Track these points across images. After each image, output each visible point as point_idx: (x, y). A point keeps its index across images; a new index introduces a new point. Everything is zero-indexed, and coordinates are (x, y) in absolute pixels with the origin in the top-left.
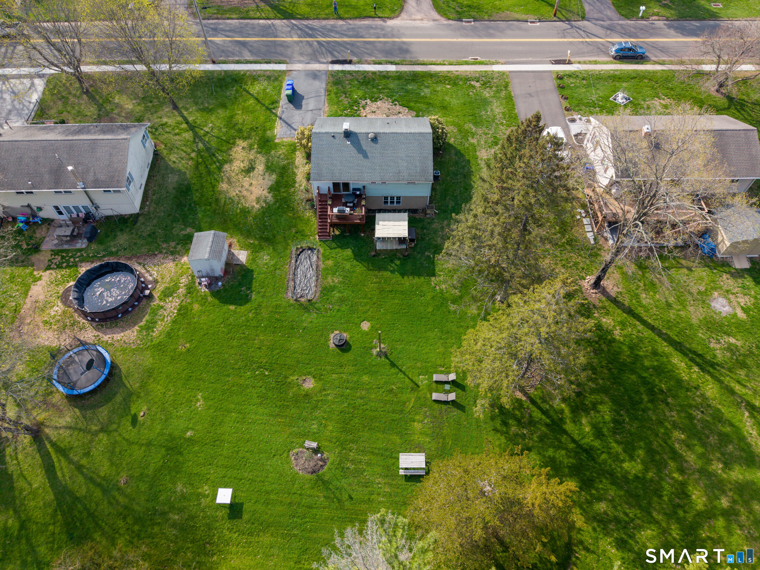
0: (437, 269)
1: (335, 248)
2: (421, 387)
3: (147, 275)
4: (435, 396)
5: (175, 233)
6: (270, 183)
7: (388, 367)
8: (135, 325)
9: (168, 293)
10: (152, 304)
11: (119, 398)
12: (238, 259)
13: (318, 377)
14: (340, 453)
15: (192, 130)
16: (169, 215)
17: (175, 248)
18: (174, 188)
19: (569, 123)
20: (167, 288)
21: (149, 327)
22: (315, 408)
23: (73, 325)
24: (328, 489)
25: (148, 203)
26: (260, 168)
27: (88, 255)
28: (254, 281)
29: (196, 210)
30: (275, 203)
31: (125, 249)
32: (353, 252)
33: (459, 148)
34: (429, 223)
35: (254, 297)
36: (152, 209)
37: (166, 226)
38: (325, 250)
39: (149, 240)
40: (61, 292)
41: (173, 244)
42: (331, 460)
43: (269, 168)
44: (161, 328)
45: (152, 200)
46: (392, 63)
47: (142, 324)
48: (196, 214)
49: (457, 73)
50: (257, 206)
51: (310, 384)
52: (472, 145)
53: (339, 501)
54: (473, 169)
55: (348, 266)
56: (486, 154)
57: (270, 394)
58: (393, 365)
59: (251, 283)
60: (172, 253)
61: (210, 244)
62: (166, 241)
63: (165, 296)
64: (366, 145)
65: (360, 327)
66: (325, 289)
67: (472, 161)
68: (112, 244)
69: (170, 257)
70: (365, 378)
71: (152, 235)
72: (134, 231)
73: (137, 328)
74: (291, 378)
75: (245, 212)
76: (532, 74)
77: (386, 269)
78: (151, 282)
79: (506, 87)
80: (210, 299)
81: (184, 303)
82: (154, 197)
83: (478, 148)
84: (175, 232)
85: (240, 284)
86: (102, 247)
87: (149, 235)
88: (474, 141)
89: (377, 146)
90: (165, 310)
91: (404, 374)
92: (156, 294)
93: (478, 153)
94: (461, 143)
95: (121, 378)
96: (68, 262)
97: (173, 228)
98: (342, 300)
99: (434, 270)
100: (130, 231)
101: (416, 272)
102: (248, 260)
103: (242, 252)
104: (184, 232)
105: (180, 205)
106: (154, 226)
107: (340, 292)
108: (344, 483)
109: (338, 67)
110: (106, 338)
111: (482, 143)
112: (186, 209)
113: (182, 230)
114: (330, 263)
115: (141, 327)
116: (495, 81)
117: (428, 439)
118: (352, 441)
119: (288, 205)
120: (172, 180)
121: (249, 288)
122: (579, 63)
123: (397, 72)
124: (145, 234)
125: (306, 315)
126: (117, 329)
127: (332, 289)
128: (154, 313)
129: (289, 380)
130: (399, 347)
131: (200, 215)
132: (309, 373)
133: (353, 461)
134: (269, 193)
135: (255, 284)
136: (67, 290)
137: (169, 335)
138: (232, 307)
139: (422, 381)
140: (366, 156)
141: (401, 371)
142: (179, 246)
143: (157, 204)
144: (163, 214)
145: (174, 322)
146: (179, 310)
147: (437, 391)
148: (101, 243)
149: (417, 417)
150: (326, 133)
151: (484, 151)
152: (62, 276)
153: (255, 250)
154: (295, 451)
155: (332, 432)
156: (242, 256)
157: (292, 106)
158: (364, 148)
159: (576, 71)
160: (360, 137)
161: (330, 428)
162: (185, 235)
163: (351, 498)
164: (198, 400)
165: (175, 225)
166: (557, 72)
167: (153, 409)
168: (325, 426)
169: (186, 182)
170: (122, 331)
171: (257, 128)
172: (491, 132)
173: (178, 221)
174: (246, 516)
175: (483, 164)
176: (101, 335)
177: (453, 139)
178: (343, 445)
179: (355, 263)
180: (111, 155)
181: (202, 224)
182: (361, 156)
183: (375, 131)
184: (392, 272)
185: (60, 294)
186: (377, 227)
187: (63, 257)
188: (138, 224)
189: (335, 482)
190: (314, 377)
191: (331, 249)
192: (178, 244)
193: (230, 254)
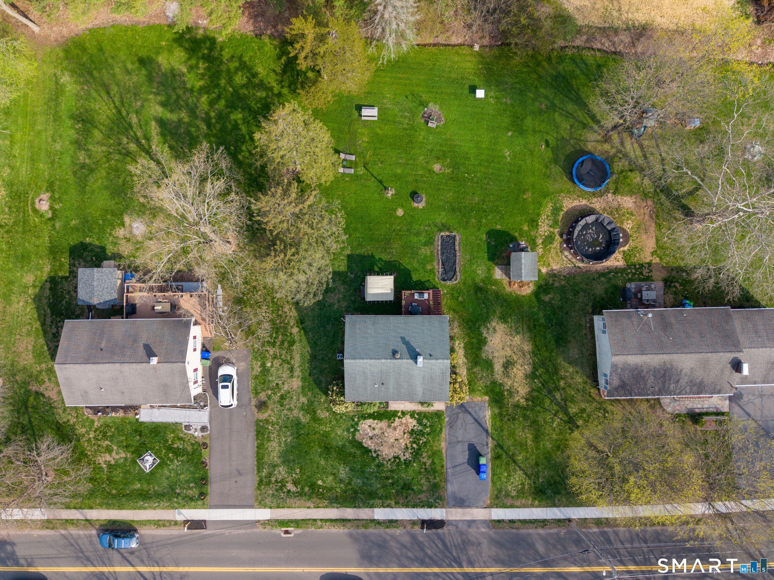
0: (346, 261)
1: (426, 281)
2: (362, 165)
3: (570, 257)
4: (353, 158)
5: (558, 295)
6: (486, 348)
7: (384, 180)
8: (567, 212)
9: (549, 239)
10: (559, 230)
11: (562, 157)
12: (501, 270)
13: (431, 172)
14: (414, 122)
15: (571, 417)
16: (567, 313)
17: (554, 280)
18: (570, 342)
19: (208, 426)
20: (551, 243)
21: (556, 210)
22: (431, 151)
23: (612, 212)
24: (420, 102)
25: (588, 325)
26: (498, 367)
27: (622, 275)
28: (486, 250)
29: (546, 320)
30: (480, 326)
31: (594, 279)
32: (411, 278)
33: (317, 390)
34: (350, 307)
35: (484, 236)
36: (583, 319)
37: (566, 302)
38: (434, 279)
39: (577, 289)
40: (631, 241)
41: (557, 284)
42: (419, 117)
43: (489, 365)
44: (547, 209)
45: (585, 328)
46: (378, 523)
47: (562, 213)
48: (544, 315)
49: (310, 504)
50: (494, 324)
51: (436, 167)
52: (305, 395)
53: (413, 95)
54: (307, 365)
55: (415, 264)
56: (294, 383)
57: (463, 161)
58: (381, 182)
59: (488, 248)
60: (554, 275)
61: (523, 267)
62: (563, 287)
63: (551, 236)
64: (403, 348)
65: (404, 211)
66: (432, 243)
67: (307, 374)
68: (606, 285)
69: (556, 272)
70: (399, 171)
71: (576, 293)
72: (592, 298)
73: (565, 210)
74: (449, 171)
75: (503, 319)
76: (231, 503)
77: (386, 262)
78: (564, 249)
79: (261, 481)
80: (516, 234)
81: (536, 231)
82: (584, 332)
83: (300, 390)
84: (558, 297)
85: (496, 247)
86: (613, 282)
87: (578, 293)
88: (303, 399)
89: (392, 347)
90: (548, 224)
91: (373, 175)
92: (557, 237)
93: (300, 384)
94: (315, 396)
95: (565, 171)
96: (636, 270)
97: (560, 300)
98: (418, 234)
99: (348, 261)
100: (595, 298)
101: (362, 258)
102: (493, 269)
103: (499, 278)
104: (551, 296)
105: (560, 324)
106: (577, 302)
107: (420, 241)
108: (411, 105)
109: (436, 514)
110: (584, 202)
111: (295, 398)
112: (554, 320)
113: (553, 299)
114: (429, 267)
115: (562, 210)
116: (271, 492)
117: (359, 130)
118: (406, 129)
119: (468, 324)
120: (574, 352)
121: (488, 243)
122: (176, 523)
123: (372, 506)
124: (582, 294)
125: (444, 221)
126: (579, 208)
127: (426, 244)
128: (556, 222)
129: (451, 169)
130: (376, 195)
131: (541, 314)
132: (437, 174)
133: (406, 117)
134: (486, 338)
135: (485, 247)
136: (626, 242)
137: (540, 204)
138: (499, 227)
139: (361, 171)
140: (403, 339)
141: (375, 178)
142: (551, 282)
143: (580, 325)
144: (573, 314)
145: (539, 215)
146: (537, 225)
147: (351, 161)
148: (616, 287)
149: (366, 144)
150: (438, 359)
151: (295, 387)
152: (635, 256)
153: (489, 279)
154: (442, 123)
155: (420, 135)
156: (498, 274)
157: (478, 448)
158: (404, 346)
159: (183, 507)
160: (407, 355)
161: (421, 137)
162: (549, 293)
163: (407, 97)
164: (509, 156)
165: (560, 303)
166: (205, 506)
167: (537, 150)
168: (424, 138)
169: (561, 350)
170: (574, 207)
171: (509, 420)
172: (285, 411)
173: (558, 307)
174: (467, 86)
175: (297, 372)
176: (588, 204)
177: (322, 400)
178: (413, 128)
179: (409, 267)
180: (624, 340)
181: (537, 305)
182: (407, 339)
183: (395, 361)
184: (380, 259)
185: (631, 239)
186: (392, 286)
187: (641, 273)
188: (591, 304)
189: (416, 105)
190: (434, 172)
191: (429, 280)
192: (553, 284)
193: (508, 275)
